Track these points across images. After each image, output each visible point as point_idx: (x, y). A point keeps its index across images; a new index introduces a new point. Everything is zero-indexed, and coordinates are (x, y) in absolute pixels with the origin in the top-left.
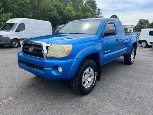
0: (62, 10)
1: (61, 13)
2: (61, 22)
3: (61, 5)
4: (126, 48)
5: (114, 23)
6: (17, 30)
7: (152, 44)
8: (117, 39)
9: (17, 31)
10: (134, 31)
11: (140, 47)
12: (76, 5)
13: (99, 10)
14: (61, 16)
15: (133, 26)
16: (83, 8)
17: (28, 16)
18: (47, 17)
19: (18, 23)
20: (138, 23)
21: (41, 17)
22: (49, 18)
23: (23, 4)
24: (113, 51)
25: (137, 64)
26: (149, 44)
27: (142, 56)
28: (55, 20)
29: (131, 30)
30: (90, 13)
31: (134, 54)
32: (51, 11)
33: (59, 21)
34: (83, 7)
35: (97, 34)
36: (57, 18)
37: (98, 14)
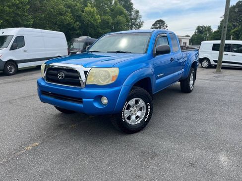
0: (80, 12)
1: (78, 18)
2: (78, 31)
3: (78, 4)
4: (183, 70)
5: (166, 36)
6: (12, 46)
7: (216, 64)
8: (172, 58)
9: (13, 48)
10: (190, 44)
11: (200, 67)
12: (101, 4)
13: (137, 12)
14: (78, 23)
15: (189, 36)
16: (112, 10)
17: (26, 23)
18: (56, 24)
19: (13, 36)
20: (196, 32)
21: (46, 24)
22: (60, 25)
23: (18, 5)
24: (167, 75)
25: (197, 91)
26: (212, 63)
27: (203, 81)
28: (69, 29)
29: (185, 43)
30: (123, 17)
31: (194, 78)
32: (61, 15)
33: (76, 30)
34: (111, 7)
35: (146, 52)
36: (72, 26)
37: (135, 19)
